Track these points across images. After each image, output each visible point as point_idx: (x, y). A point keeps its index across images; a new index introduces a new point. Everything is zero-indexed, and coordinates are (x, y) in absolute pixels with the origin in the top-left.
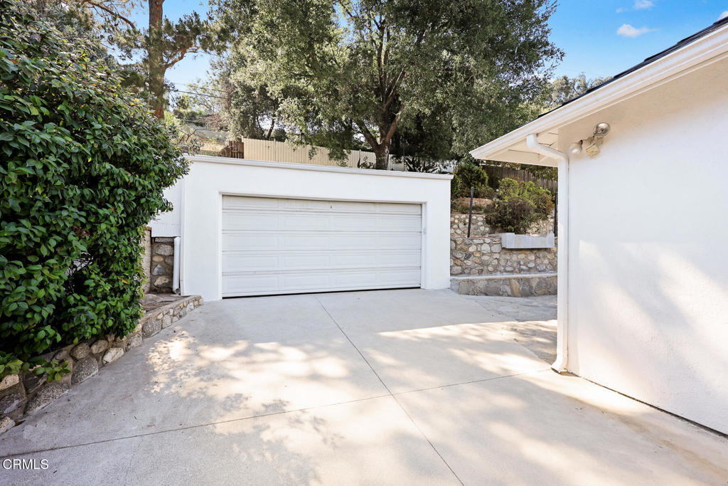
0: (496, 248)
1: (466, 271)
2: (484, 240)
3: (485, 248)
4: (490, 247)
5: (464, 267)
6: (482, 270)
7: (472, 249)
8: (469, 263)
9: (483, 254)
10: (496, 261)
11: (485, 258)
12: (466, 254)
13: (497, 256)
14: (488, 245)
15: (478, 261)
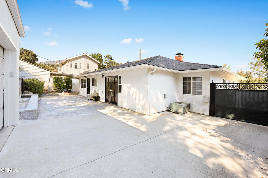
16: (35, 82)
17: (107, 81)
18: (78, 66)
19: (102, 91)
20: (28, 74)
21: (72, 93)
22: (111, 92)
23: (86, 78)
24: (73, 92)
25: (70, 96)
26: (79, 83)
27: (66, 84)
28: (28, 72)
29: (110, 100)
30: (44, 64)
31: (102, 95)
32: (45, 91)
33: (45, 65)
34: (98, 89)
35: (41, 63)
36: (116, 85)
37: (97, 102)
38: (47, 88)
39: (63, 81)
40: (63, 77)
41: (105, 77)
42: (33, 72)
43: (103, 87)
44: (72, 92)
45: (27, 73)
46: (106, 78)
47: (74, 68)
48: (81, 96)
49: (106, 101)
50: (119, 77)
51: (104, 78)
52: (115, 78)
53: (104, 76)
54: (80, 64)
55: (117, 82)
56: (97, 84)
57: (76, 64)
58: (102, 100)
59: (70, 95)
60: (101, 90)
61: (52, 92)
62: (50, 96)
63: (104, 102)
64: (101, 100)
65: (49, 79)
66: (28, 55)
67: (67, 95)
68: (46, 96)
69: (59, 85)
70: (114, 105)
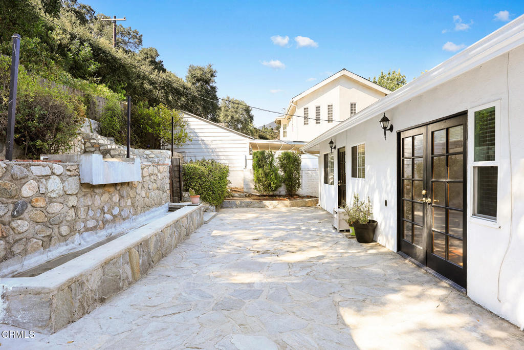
0: (72, 185)
1: (17, 249)
2: (52, 169)
3: (54, 185)
4: (63, 181)
5: (11, 239)
6: (50, 237)
7: (27, 191)
8: (22, 225)
9: (51, 200)
10: (72, 212)
11: (56, 208)
12: (15, 204)
13: (73, 201)
14: (58, 180)
15: (41, 218)
16: (205, 170)
17: (408, 151)
18: (324, 115)
19: (385, 198)
20: (205, 150)
21: (299, 200)
22: (429, 207)
23: (335, 148)
24: (303, 197)
25: (290, 211)
26: (318, 167)
27: (285, 172)
28: (205, 144)
29: (420, 248)
30: (269, 128)
31: (385, 218)
32: (236, 194)
33: (273, 129)
34: (372, 190)
35: (264, 126)
36: (458, 168)
37: (365, 245)
38: (243, 186)
39: (276, 163)
40: (275, 153)
41: (399, 134)
42: (214, 142)
43: (389, 181)
44: (299, 196)
45: (203, 146)
46: (402, 137)
47: (312, 122)
48: (325, 211)
49: (404, 247)
50: (478, 115)
51: (393, 137)
52: (451, 130)
53: (391, 129)
54: (330, 107)
55: (465, 153)
56: (367, 168)
57: (318, 108)
58: (387, 238)
59: (292, 206)
60: (380, 193)
61: (250, 196)
62: (244, 207)
63: (391, 253)
64: (380, 239)
65: (246, 159)
66: (236, 112)
67: (287, 206)
68: (237, 207)
69: (266, 175)
70: (446, 283)
